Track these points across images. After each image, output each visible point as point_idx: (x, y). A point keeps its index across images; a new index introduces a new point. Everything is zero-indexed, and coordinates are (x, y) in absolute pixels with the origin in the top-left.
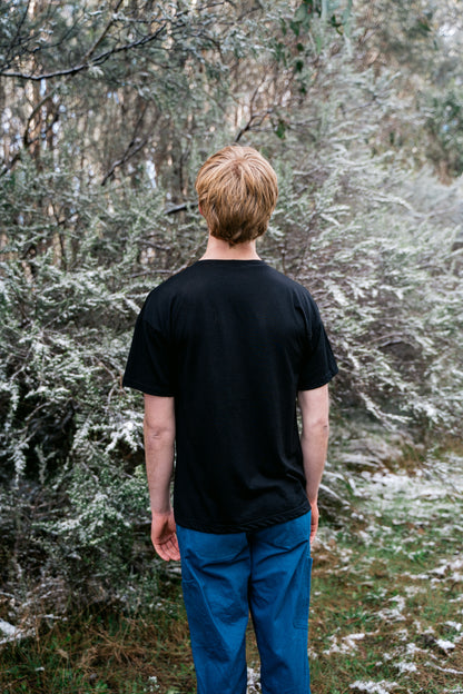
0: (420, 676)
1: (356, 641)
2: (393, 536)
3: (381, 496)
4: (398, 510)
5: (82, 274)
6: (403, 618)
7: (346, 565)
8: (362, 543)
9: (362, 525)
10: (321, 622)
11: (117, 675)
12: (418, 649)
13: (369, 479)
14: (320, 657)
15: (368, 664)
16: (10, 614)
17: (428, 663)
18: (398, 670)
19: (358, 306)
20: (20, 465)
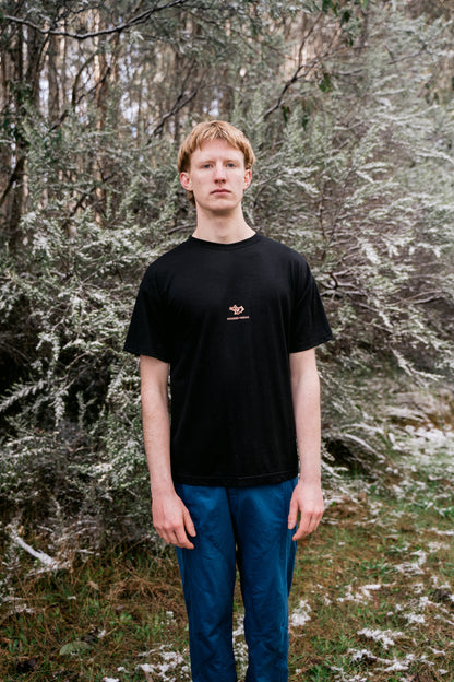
0: (428, 628)
1: (371, 591)
2: (427, 491)
3: (422, 451)
4: (436, 466)
5: (120, 231)
6: (422, 572)
7: (375, 517)
8: (394, 498)
9: (397, 479)
10: (340, 571)
11: (141, 608)
12: (430, 603)
13: (413, 433)
14: (334, 604)
15: (379, 613)
16: (50, 547)
17: (438, 616)
18: (406, 621)
19: (392, 263)
20: (59, 410)
